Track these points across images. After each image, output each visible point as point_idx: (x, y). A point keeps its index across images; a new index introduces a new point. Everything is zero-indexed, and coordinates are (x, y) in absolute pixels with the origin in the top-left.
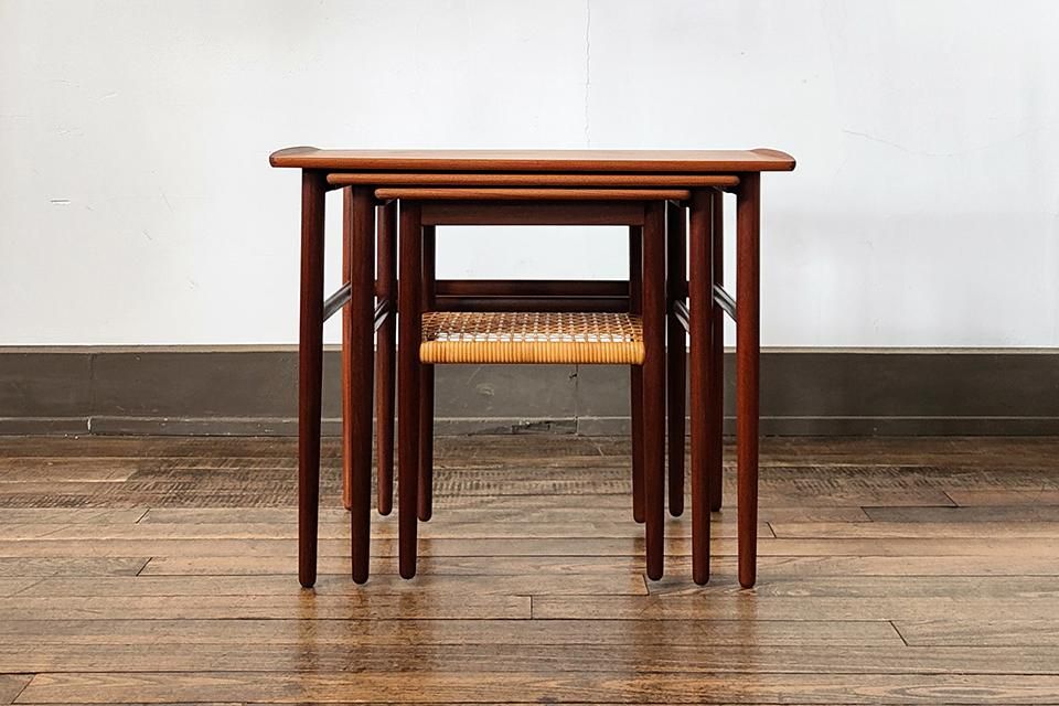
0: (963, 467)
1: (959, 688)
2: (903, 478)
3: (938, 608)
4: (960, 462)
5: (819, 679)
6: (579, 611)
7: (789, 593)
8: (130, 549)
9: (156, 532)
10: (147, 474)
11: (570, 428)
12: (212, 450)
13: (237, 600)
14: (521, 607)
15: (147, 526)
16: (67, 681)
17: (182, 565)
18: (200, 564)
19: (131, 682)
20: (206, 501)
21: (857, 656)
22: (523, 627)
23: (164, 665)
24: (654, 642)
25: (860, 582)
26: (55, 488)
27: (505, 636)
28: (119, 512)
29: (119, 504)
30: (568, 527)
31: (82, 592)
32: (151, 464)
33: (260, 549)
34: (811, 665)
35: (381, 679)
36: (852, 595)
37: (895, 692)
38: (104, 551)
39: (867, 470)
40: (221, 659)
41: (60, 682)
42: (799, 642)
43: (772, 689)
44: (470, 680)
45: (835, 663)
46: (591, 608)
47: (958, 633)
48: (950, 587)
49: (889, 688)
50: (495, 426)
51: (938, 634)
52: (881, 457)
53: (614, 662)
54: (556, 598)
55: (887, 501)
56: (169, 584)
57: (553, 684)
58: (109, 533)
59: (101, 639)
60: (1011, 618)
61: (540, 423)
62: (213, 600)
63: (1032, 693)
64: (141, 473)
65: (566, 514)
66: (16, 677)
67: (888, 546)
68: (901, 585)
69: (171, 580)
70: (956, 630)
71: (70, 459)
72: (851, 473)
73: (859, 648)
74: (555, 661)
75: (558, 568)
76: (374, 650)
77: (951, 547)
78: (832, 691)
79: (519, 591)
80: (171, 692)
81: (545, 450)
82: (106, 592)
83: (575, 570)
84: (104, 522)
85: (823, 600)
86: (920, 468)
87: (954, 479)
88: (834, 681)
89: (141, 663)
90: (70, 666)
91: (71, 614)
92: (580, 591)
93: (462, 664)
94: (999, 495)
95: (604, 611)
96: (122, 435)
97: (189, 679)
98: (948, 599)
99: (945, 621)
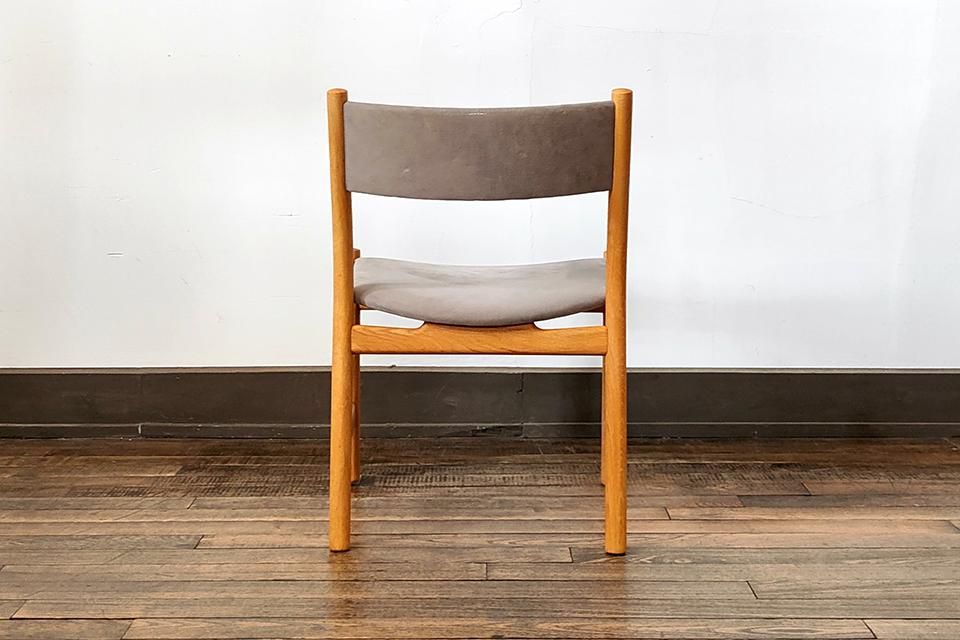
0: (821, 464)
1: (789, 628)
2: (773, 472)
3: (784, 572)
4: (819, 459)
5: (690, 622)
6: (522, 574)
7: (676, 561)
8: (186, 529)
9: (204, 515)
10: (190, 470)
11: (518, 432)
12: (238, 450)
13: (271, 567)
14: (479, 571)
15: (196, 511)
16: (157, 624)
17: (228, 540)
18: (240, 539)
19: (204, 625)
20: (238, 491)
21: (719, 606)
22: (480, 586)
23: (224, 613)
24: (575, 596)
25: (730, 552)
26: (121, 482)
27: (467, 593)
28: (173, 501)
29: (173, 494)
30: (514, 511)
31: (156, 561)
32: (193, 462)
33: (283, 529)
34: (686, 613)
35: (379, 623)
36: (721, 562)
37: (744, 631)
38: (167, 530)
39: (745, 466)
40: (264, 609)
41: (152, 624)
42: (679, 597)
43: (657, 629)
44: (443, 623)
45: (704, 611)
46: (530, 572)
47: (795, 589)
48: (795, 557)
49: (739, 628)
50: (458, 430)
51: (782, 591)
52: (758, 455)
53: (546, 611)
54: (505, 565)
55: (758, 490)
56: (220, 555)
57: (501, 626)
58: (168, 517)
59: (177, 595)
60: (835, 579)
61: (494, 427)
62: (253, 567)
63: (840, 631)
64: (186, 469)
65: (512, 501)
66: (119, 621)
67: (753, 526)
68: (759, 555)
69: (221, 552)
70: (794, 587)
71: (129, 457)
72: (733, 468)
73: (722, 600)
74: (504, 610)
75: (506, 543)
76: (374, 603)
77: (801, 526)
78: (701, 630)
79: (478, 559)
80: (233, 632)
81: (498, 450)
82: (174, 560)
83: (518, 544)
84: (163, 508)
85: (700, 566)
86: (787, 465)
87: (812, 472)
88: (701, 623)
89: (208, 612)
90: (158, 613)
91: (151, 578)
92: (522, 559)
93: (436, 612)
94: (845, 486)
95: (540, 575)
96: (166, 437)
97: (244, 623)
98: (792, 565)
99: (787, 581)
